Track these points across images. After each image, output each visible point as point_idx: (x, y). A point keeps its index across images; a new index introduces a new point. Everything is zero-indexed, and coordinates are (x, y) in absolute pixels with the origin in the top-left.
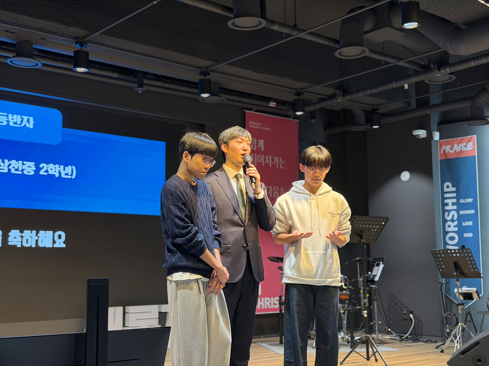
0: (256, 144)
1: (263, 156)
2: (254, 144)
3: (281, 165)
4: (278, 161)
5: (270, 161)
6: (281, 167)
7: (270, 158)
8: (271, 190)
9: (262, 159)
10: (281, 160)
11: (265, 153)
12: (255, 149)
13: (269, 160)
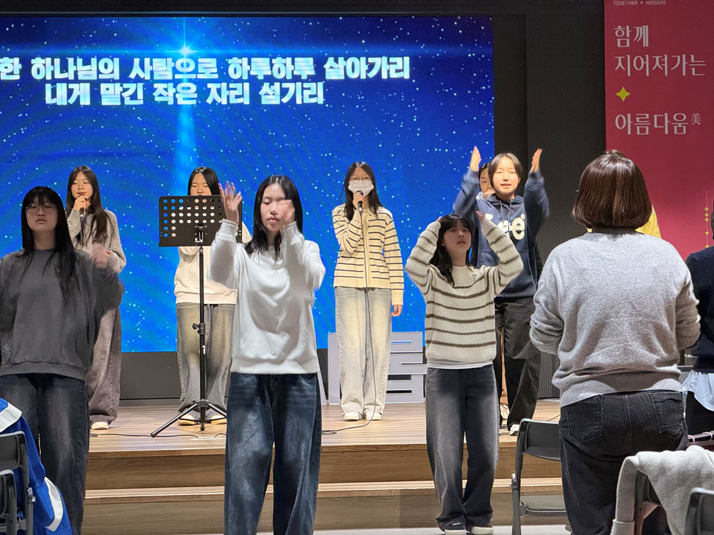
0: (628, 36)
1: (647, 56)
2: (625, 37)
3: (693, 69)
4: (684, 63)
5: (666, 65)
6: (694, 74)
7: (666, 59)
8: (667, 122)
9: (645, 62)
10: (693, 61)
11: (652, 51)
12: (628, 45)
13: (662, 62)
